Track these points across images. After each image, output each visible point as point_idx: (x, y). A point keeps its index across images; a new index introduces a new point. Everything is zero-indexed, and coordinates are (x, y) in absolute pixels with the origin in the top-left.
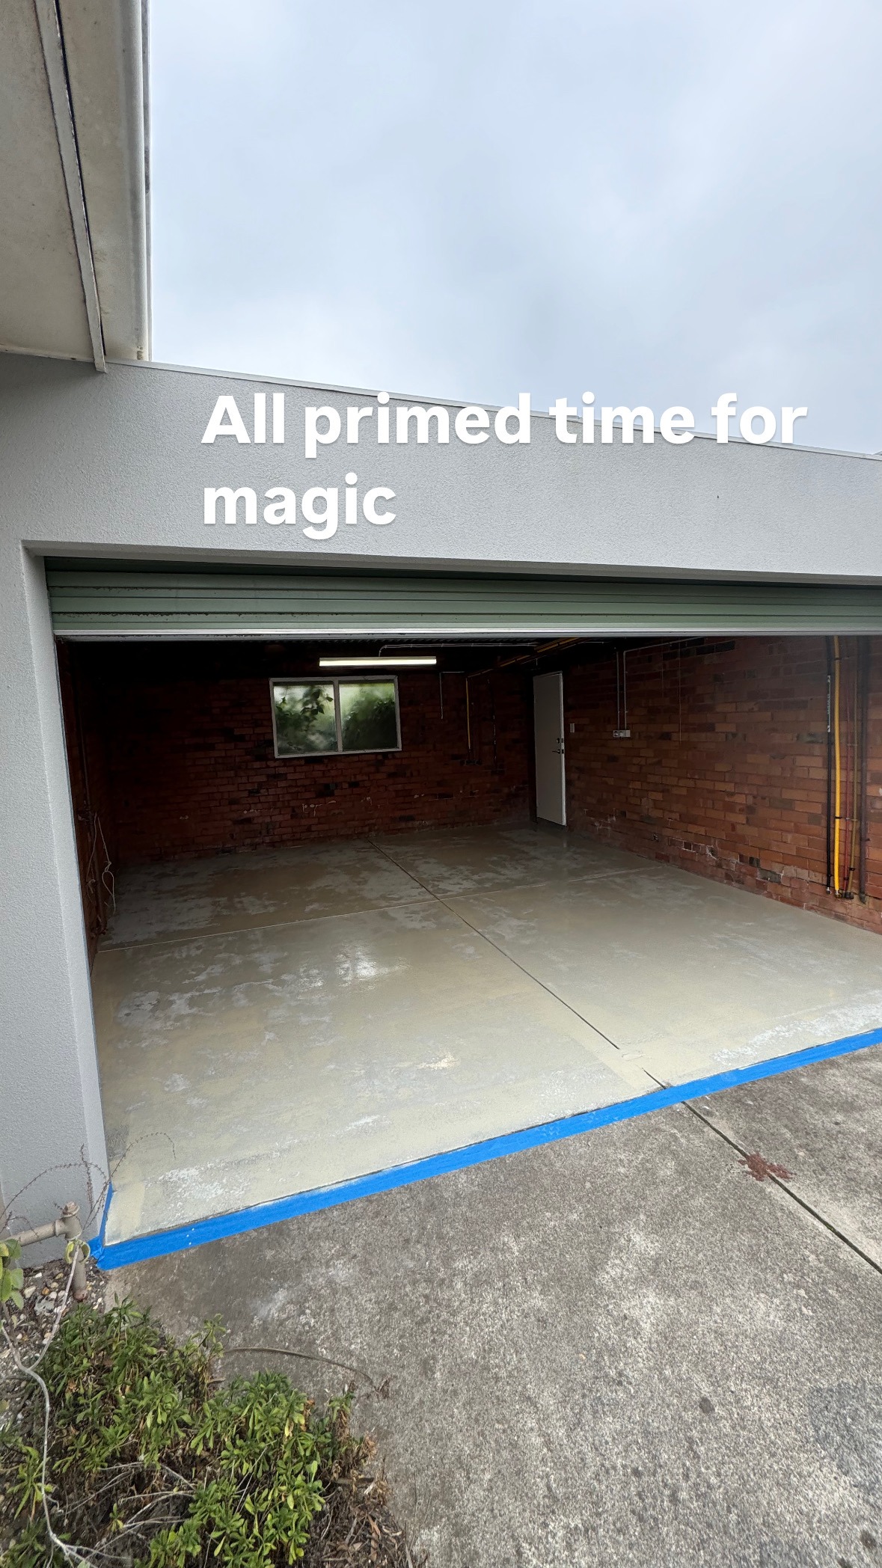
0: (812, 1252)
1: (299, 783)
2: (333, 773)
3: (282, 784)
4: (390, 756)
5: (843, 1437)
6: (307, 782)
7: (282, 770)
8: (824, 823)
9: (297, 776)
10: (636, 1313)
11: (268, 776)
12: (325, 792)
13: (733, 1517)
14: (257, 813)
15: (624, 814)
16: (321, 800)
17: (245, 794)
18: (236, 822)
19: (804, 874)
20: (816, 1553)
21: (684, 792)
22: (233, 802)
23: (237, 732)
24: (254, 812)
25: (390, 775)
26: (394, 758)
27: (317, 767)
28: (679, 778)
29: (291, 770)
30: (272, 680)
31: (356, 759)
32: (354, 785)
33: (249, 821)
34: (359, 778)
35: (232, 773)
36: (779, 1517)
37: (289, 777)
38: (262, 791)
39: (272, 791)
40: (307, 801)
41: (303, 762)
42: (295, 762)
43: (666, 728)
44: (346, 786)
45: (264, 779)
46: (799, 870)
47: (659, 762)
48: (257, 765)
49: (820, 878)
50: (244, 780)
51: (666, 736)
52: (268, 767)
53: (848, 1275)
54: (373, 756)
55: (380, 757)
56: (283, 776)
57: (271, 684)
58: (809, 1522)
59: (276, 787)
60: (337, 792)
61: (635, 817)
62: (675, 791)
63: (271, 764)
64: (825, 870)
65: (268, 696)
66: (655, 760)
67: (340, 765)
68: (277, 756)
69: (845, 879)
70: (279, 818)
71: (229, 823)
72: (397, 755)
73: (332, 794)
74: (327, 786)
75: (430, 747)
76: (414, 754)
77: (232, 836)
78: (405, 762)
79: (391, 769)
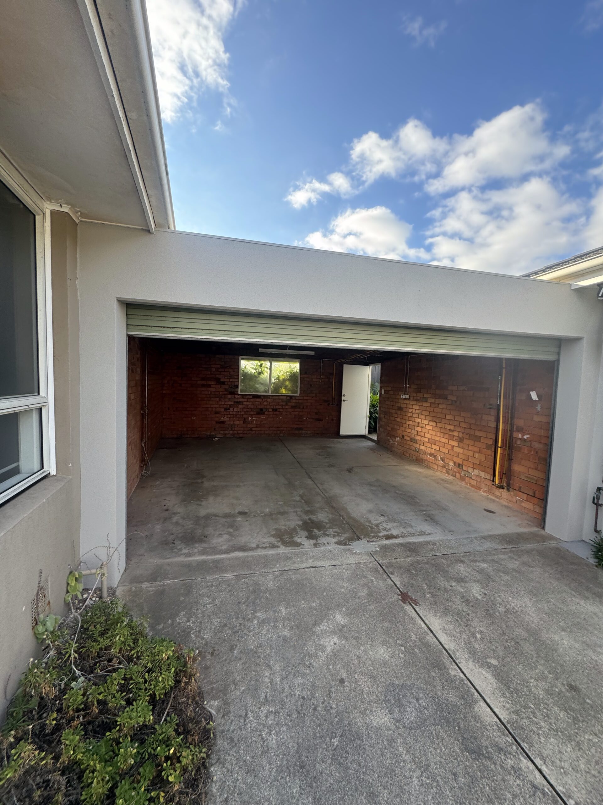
0: (414, 634)
1: (249, 407)
2: (265, 403)
3: (240, 406)
4: (293, 398)
5: (396, 701)
6: (252, 407)
7: (241, 400)
8: (493, 449)
9: (248, 403)
10: (327, 644)
11: (234, 402)
12: (261, 412)
13: (337, 719)
14: (227, 419)
15: (403, 436)
16: (259, 416)
17: (223, 410)
18: (217, 422)
19: (483, 474)
20: (365, 737)
21: (431, 428)
22: (217, 413)
23: (222, 380)
25: (292, 407)
26: (295, 399)
27: (258, 400)
28: (429, 421)
29: (246, 400)
30: (241, 357)
31: (277, 398)
32: (275, 410)
33: (223, 422)
34: (277, 407)
35: (218, 399)
36: (356, 723)
37: (244, 403)
38: (231, 409)
39: (235, 409)
40: (252, 416)
41: (251, 397)
42: (248, 397)
43: (425, 396)
44: (270, 410)
45: (232, 403)
46: (481, 472)
47: (421, 413)
48: (229, 396)
49: (489, 477)
50: (223, 403)
51: (425, 400)
52: (235, 398)
53: (427, 646)
54: (285, 398)
55: (288, 398)
56: (241, 403)
57: (240, 358)
58: (367, 727)
59: (238, 408)
60: (266, 413)
61: (408, 439)
63: (236, 396)
64: (492, 473)
65: (238, 365)
66: (419, 411)
67: (269, 400)
68: (239, 393)
69: (501, 479)
70: (237, 423)
71: (214, 423)
72: (297, 398)
73: (264, 414)
74: (261, 410)
75: (314, 395)
76: (305, 398)
77: (215, 429)
78: (300, 401)
79: (293, 404)
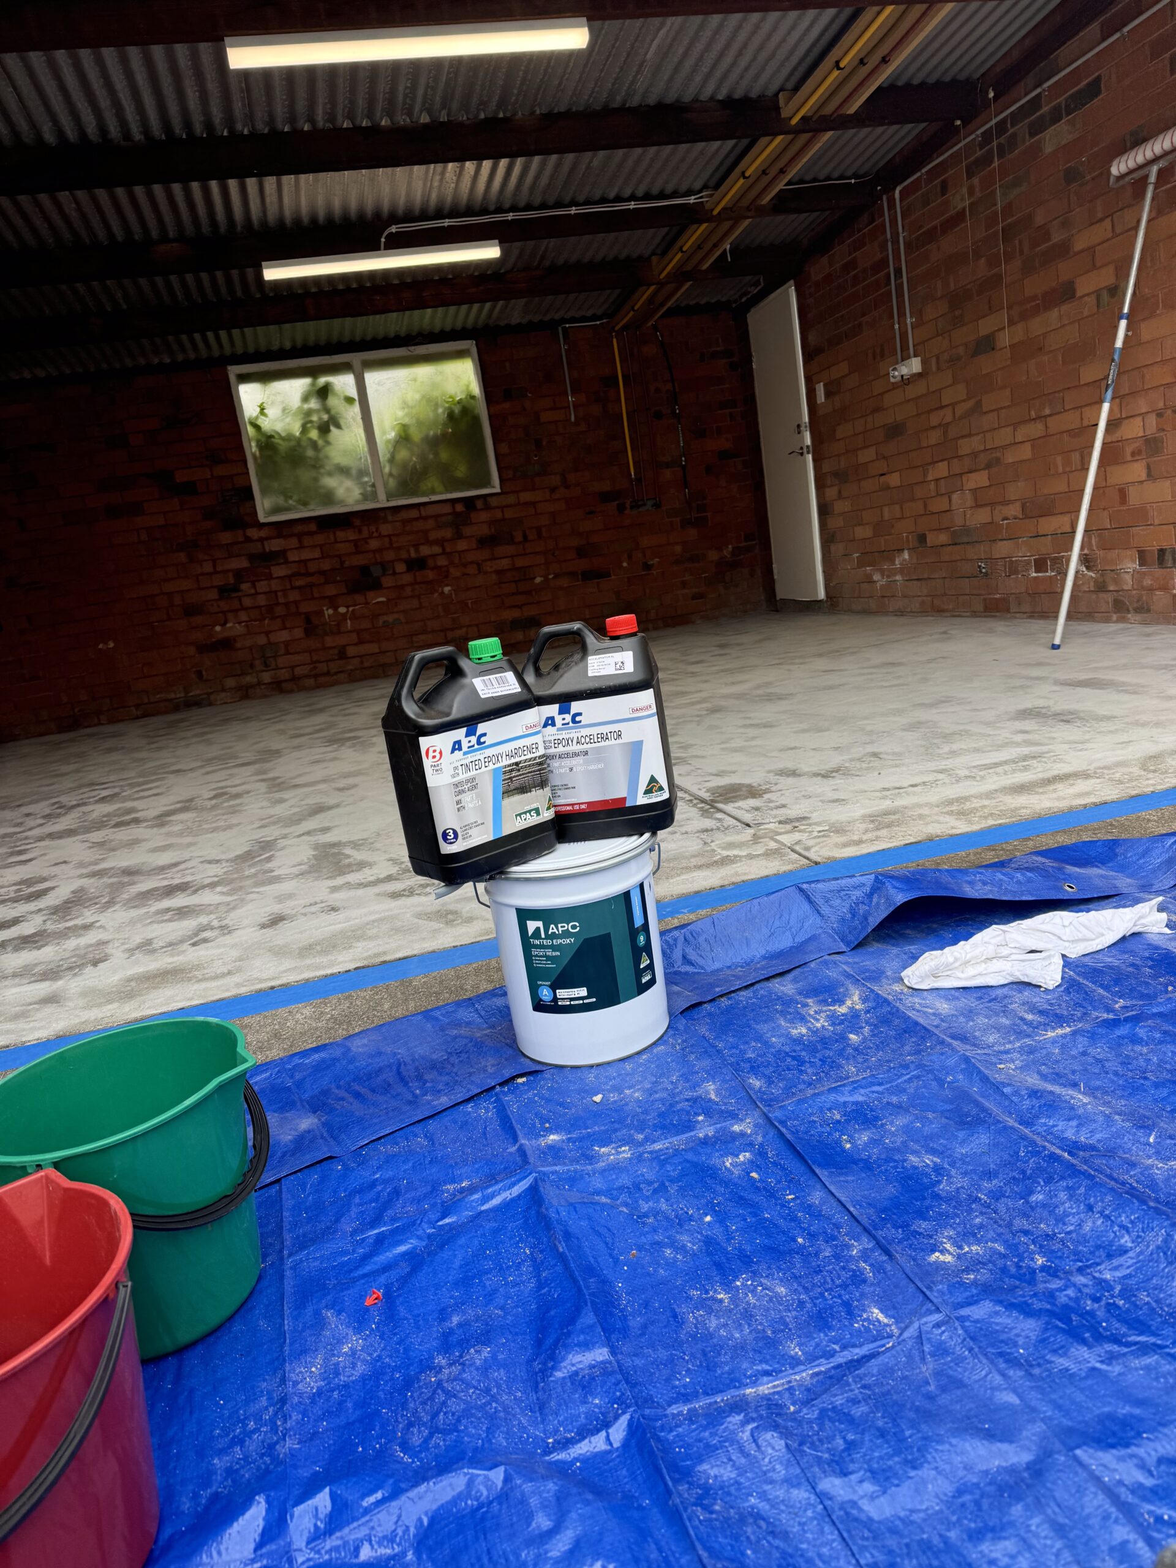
1: (313, 567)
2: (374, 544)
3: (279, 571)
4: (479, 504)
6: (326, 565)
7: (275, 545)
9: (306, 555)
11: (251, 557)
12: (364, 580)
14: (239, 629)
15: (922, 539)
16: (359, 598)
17: (213, 594)
18: (202, 648)
21: (1026, 452)
22: (191, 610)
23: (181, 477)
24: (234, 628)
25: (484, 542)
26: (488, 507)
27: (341, 535)
28: (1015, 426)
29: (294, 542)
30: (233, 371)
31: (414, 514)
32: (417, 564)
33: (227, 644)
34: (425, 551)
35: (182, 557)
37: (293, 556)
38: (245, 587)
39: (262, 586)
40: (333, 602)
41: (313, 527)
42: (300, 528)
43: (985, 327)
44: (401, 567)
45: (244, 563)
47: (977, 408)
48: (226, 537)
50: (208, 567)
51: (986, 345)
52: (248, 540)
54: (447, 509)
55: (459, 508)
56: (279, 556)
57: (232, 378)
59: (270, 577)
60: (387, 582)
61: (943, 538)
62: (1010, 458)
63: (253, 533)
65: (230, 406)
66: (971, 403)
67: (386, 529)
68: (262, 518)
70: (284, 636)
71: (191, 651)
72: (493, 502)
73: (377, 586)
74: (365, 570)
75: (555, 480)
76: (526, 497)
77: (200, 675)
78: (509, 514)
79: (485, 530)
